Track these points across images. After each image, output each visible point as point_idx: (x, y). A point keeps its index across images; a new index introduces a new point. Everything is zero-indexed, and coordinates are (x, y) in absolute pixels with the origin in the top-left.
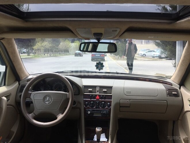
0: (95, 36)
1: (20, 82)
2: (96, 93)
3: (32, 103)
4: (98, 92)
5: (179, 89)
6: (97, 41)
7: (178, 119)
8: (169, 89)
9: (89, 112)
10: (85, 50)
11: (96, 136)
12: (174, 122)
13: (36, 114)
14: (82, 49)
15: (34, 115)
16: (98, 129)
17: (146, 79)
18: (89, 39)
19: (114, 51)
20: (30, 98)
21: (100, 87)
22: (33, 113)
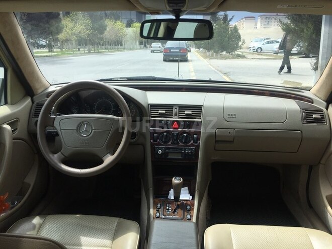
1: (34, 97)
2: (172, 117)
3: (57, 134)
4: (176, 115)
5: (325, 110)
7: (319, 163)
8: (306, 110)
9: (160, 152)
10: (152, 35)
11: (172, 192)
12: (311, 168)
13: (67, 154)
15: (63, 156)
16: (176, 181)
17: (266, 92)
18: (158, 12)
19: (208, 36)
20: (53, 126)
21: (179, 107)
22: (60, 153)
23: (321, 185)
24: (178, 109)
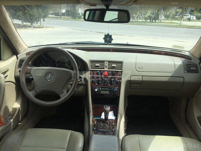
0: (103, 2)
2: (104, 69)
4: (106, 67)
5: (198, 64)
6: (105, 8)
7: (194, 96)
8: (187, 65)
9: (96, 90)
10: (90, 19)
12: (188, 99)
14: (86, 18)
17: (162, 52)
18: (95, 5)
19: (127, 20)
21: (108, 62)
22: (34, 90)
23: (194, 110)
24: (107, 63)
